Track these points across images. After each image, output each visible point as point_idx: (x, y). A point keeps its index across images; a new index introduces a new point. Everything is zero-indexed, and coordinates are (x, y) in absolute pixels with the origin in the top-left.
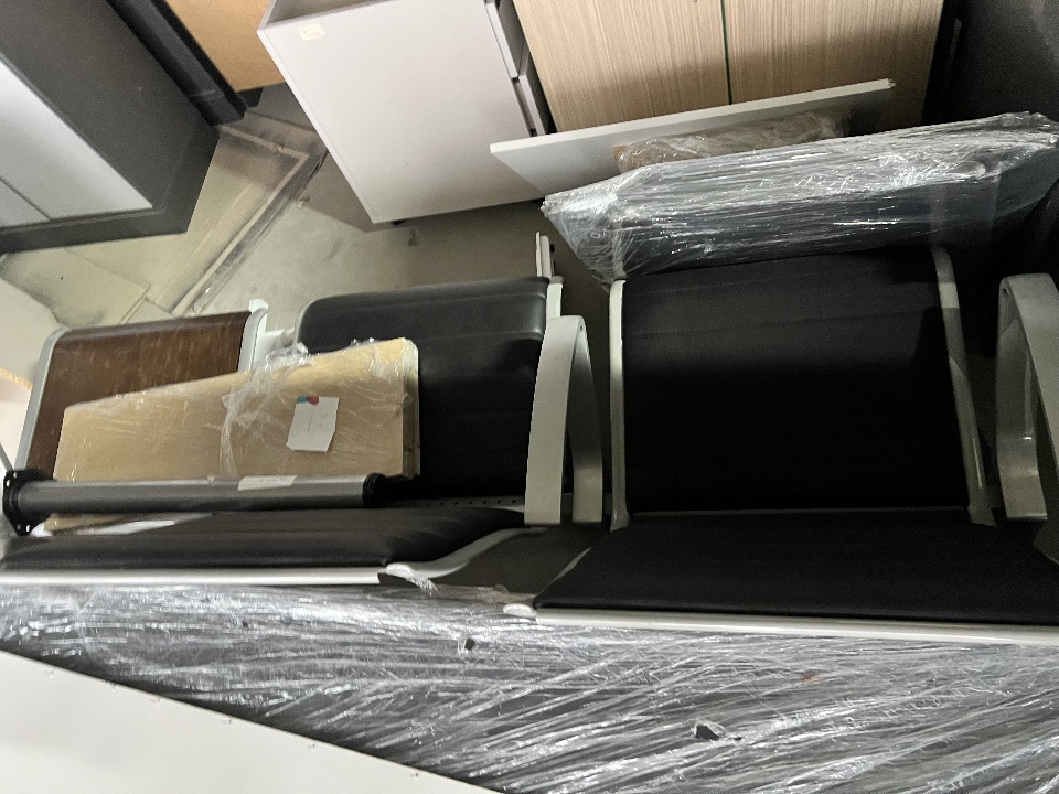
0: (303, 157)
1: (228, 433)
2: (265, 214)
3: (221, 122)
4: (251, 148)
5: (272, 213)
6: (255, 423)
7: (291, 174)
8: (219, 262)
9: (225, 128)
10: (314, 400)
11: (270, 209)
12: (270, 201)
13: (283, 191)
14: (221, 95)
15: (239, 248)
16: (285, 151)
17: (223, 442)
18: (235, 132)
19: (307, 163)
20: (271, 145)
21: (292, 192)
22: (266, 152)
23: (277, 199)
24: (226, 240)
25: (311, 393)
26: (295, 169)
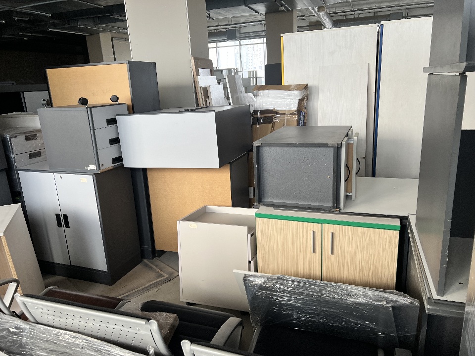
0: (166, 276)
2: (143, 289)
3: (145, 258)
4: (151, 268)
7: (159, 279)
9: (145, 260)
11: (146, 288)
12: (147, 285)
13: (153, 284)
14: (150, 249)
16: (162, 273)
18: (147, 262)
19: (167, 278)
21: (156, 285)
22: (155, 271)
26: (162, 278)
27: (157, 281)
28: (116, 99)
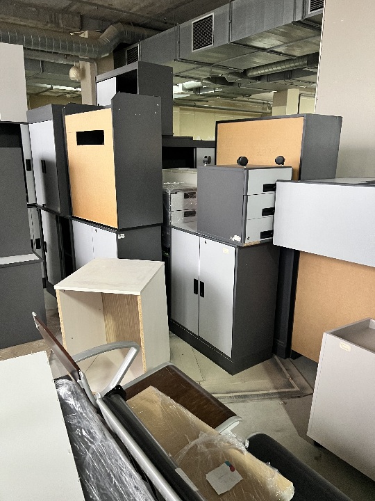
0: (297, 389)
1: (190, 446)
2: (265, 394)
3: (276, 354)
4: (280, 370)
5: (268, 396)
6: (203, 453)
7: (287, 390)
8: (234, 394)
9: (276, 357)
10: (232, 469)
11: (268, 394)
12: (271, 392)
13: (279, 393)
14: (285, 346)
15: (245, 396)
16: (292, 382)
17: (186, 448)
18: (279, 361)
19: (297, 391)
20: (288, 375)
21: (281, 396)
22: (284, 376)
23: (275, 393)
24: (244, 390)
25: (234, 466)
26: (290, 390)
27: (284, 390)
28: (281, 162)
